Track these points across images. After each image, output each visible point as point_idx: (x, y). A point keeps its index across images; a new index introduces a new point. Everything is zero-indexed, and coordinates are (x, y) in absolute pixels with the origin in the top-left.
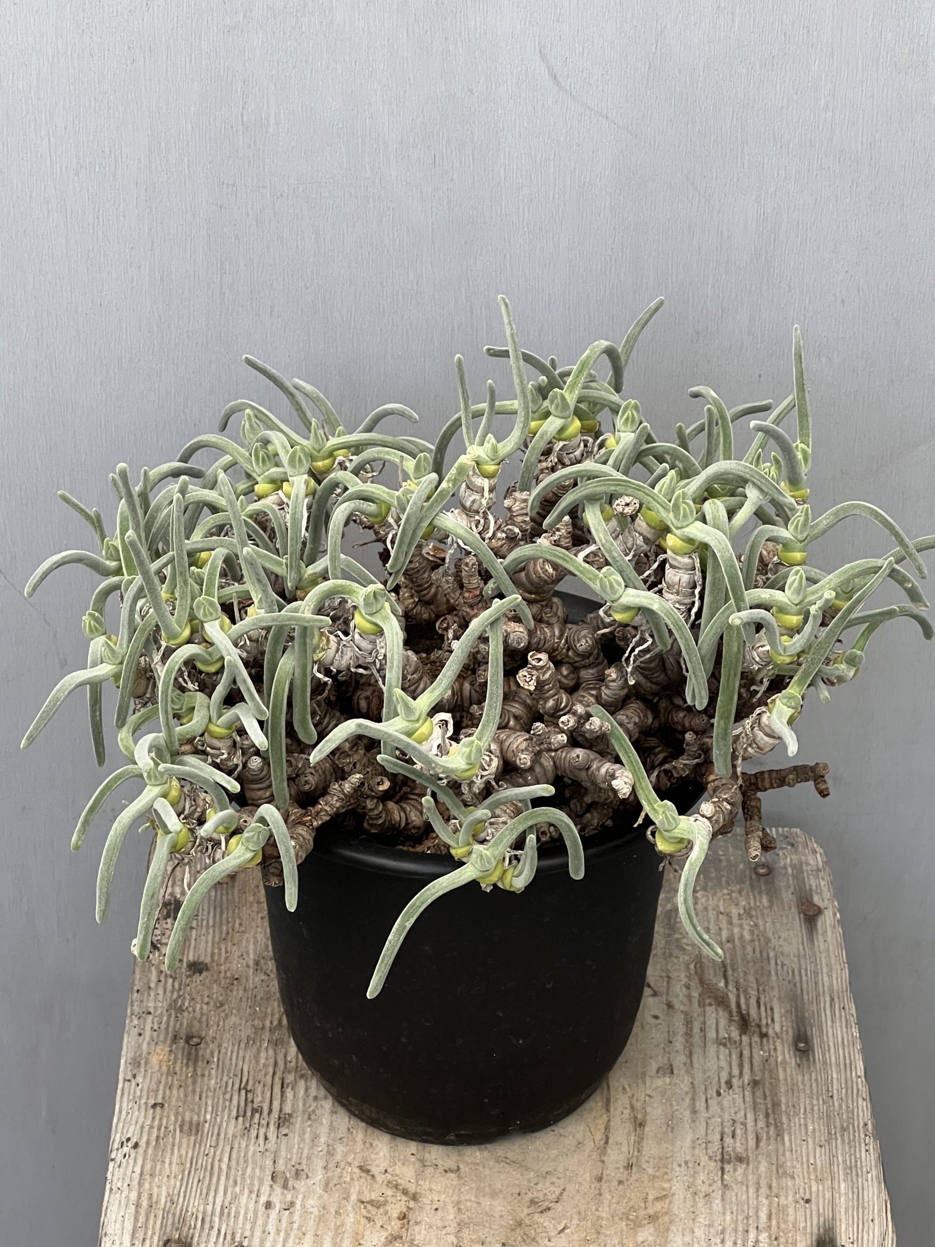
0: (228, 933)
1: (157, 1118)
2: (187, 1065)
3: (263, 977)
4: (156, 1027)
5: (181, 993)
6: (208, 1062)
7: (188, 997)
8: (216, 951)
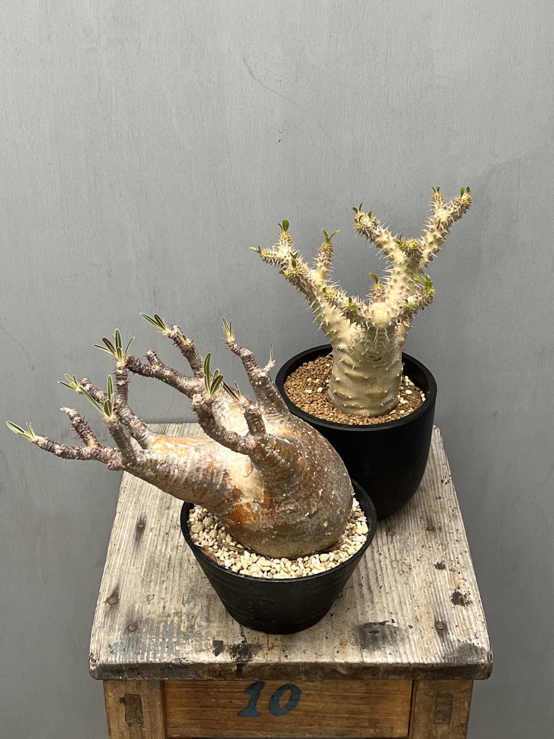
0: (430, 587)
1: (437, 493)
2: (431, 517)
3: (406, 562)
4: (451, 534)
5: (444, 552)
6: (421, 518)
7: (441, 550)
8: (434, 576)
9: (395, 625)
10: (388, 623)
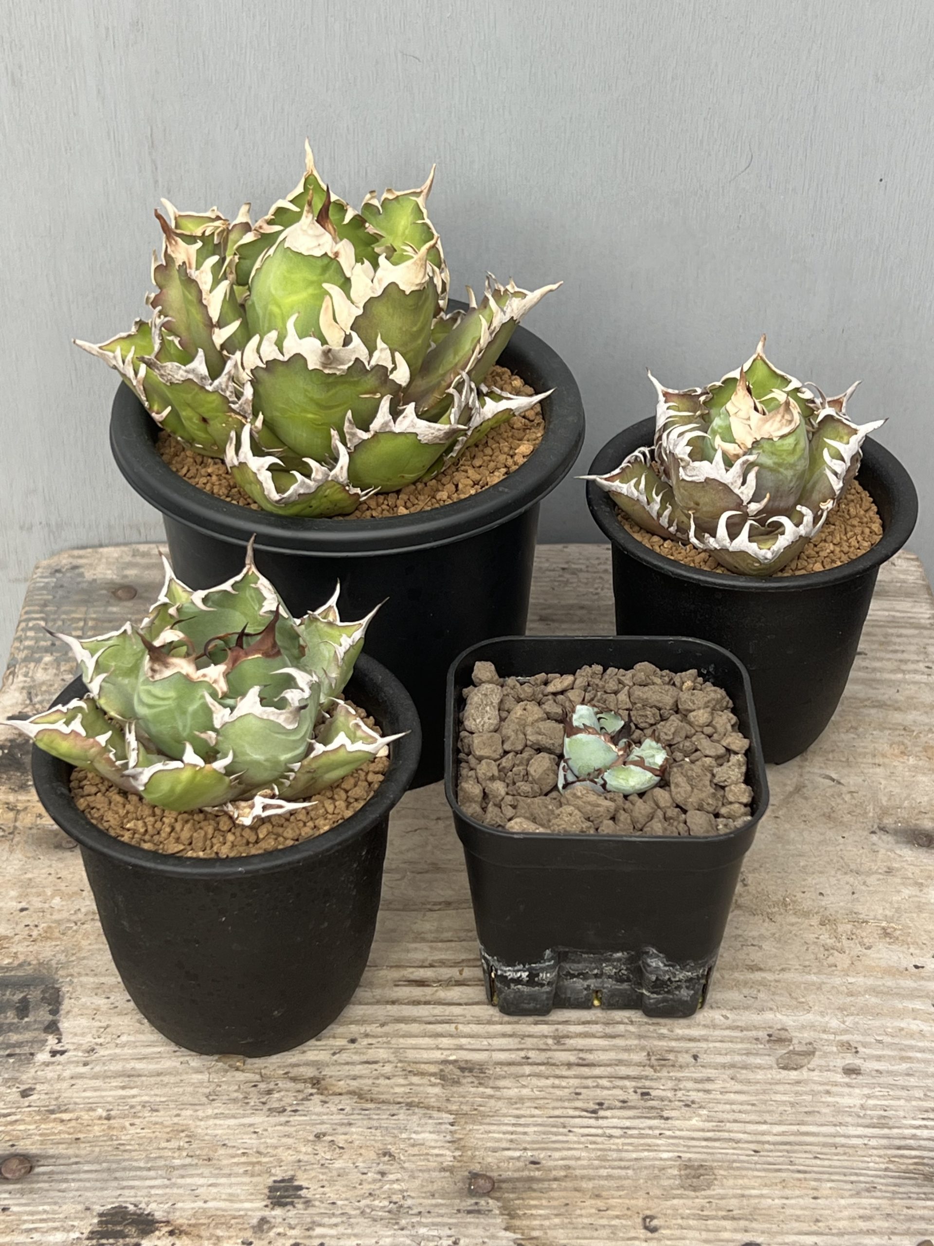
9: (43, 1056)
10: (51, 1040)
